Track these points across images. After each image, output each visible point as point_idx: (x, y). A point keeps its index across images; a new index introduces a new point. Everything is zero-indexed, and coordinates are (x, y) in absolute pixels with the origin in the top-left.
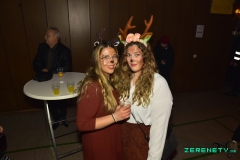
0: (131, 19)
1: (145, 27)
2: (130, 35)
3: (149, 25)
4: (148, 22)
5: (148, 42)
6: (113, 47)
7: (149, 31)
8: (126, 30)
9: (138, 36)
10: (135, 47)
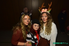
0: (43, 4)
1: (49, 6)
2: (43, 10)
3: (50, 6)
4: (50, 4)
5: (50, 12)
6: (29, 15)
7: (50, 8)
8: (41, 8)
9: (46, 10)
10: (45, 14)
